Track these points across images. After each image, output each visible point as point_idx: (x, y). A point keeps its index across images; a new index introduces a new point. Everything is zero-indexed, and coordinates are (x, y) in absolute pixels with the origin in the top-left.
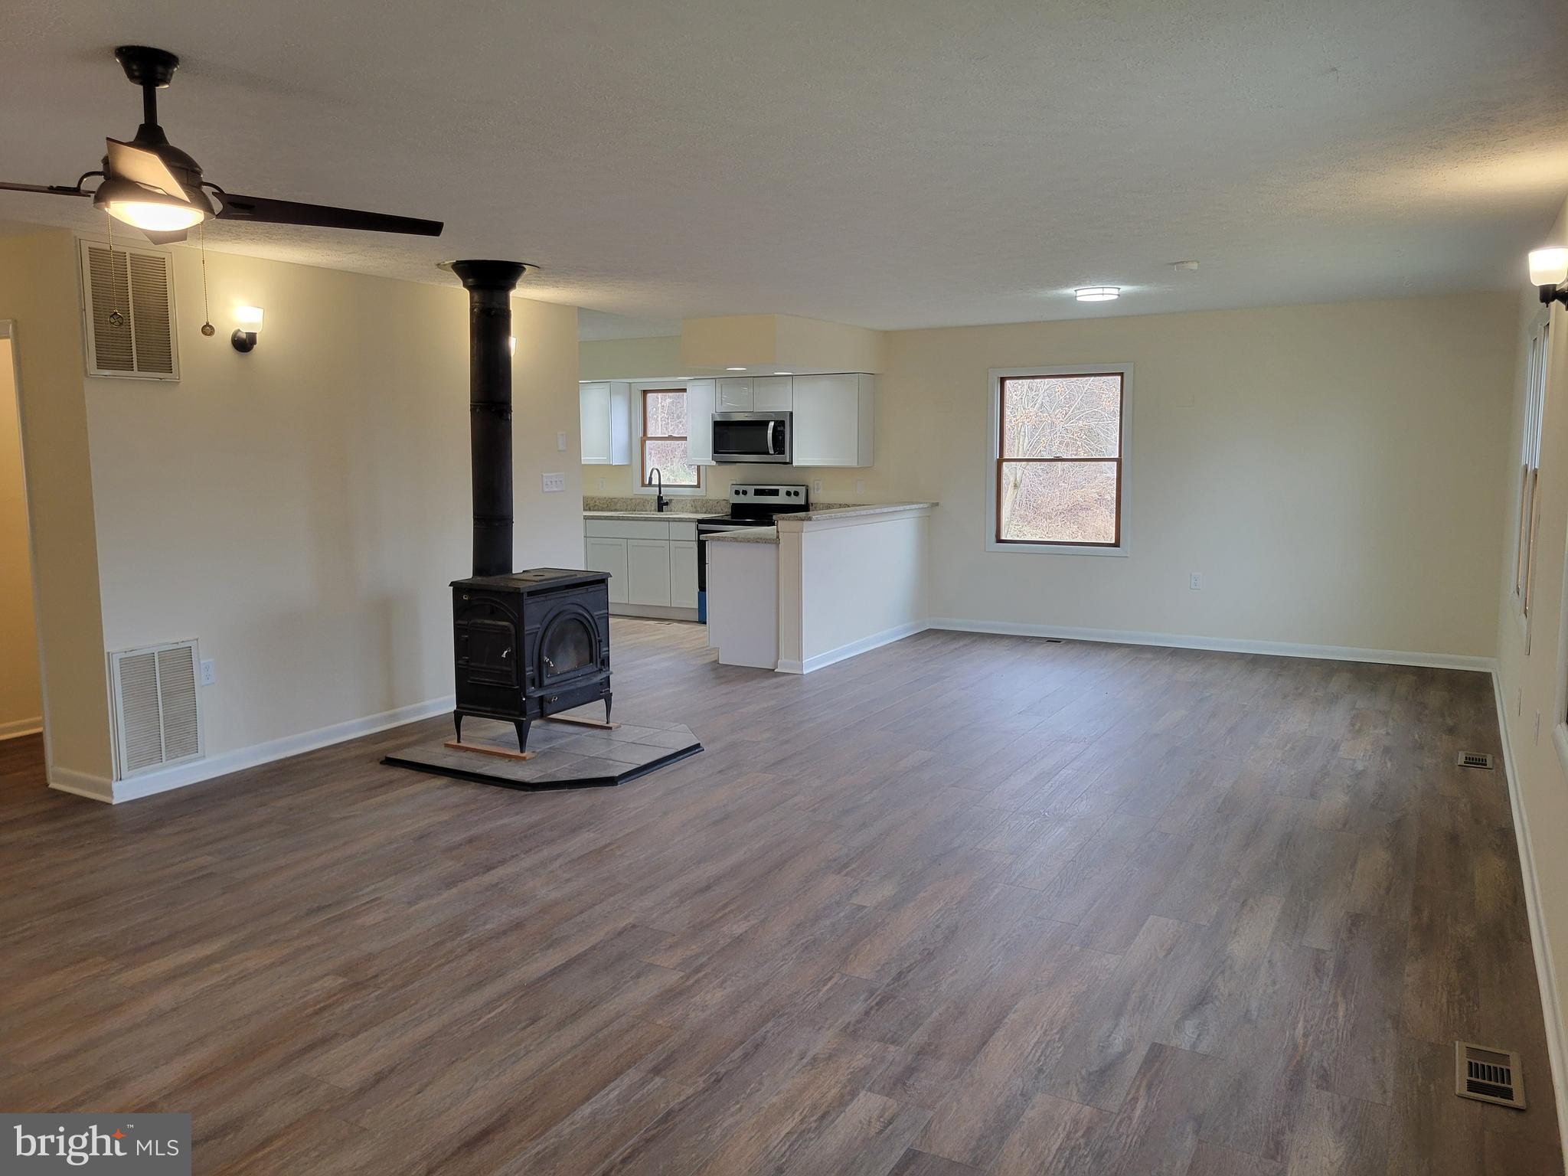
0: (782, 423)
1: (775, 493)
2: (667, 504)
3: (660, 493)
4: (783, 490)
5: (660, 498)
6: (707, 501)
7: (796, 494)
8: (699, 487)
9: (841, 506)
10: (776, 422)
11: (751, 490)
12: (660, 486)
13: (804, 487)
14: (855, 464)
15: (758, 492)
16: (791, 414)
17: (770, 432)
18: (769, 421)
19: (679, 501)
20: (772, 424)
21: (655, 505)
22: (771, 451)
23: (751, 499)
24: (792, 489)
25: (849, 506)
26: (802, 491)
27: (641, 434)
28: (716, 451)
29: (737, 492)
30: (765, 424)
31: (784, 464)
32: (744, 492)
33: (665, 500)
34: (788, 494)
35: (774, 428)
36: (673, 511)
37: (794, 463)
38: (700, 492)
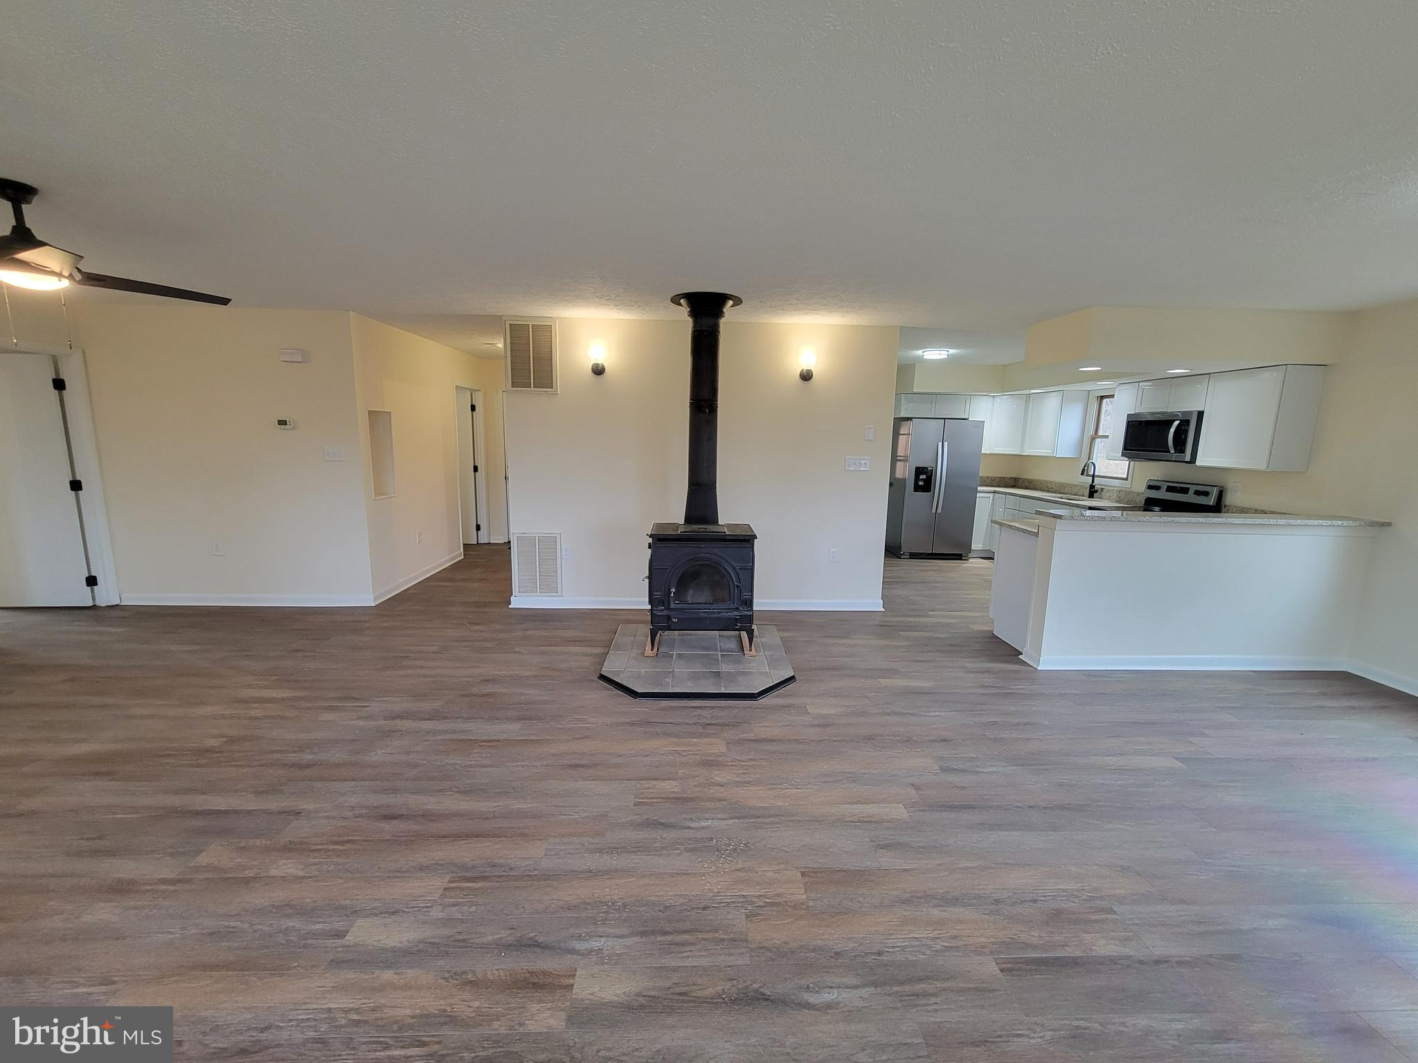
0: (1185, 423)
1: (1185, 491)
2: (1097, 491)
3: (1093, 482)
4: (1193, 489)
5: (1092, 487)
6: (1130, 493)
7: (1206, 494)
8: (1128, 480)
9: (1256, 511)
10: (1182, 421)
11: (1164, 486)
12: (1093, 476)
13: (1217, 489)
15: (1170, 489)
16: (1201, 414)
17: (1172, 430)
18: (1174, 421)
19: (1108, 491)
20: (1177, 423)
21: (1087, 492)
22: (1172, 450)
23: (1162, 495)
24: (1202, 489)
25: (1266, 513)
26: (1215, 492)
27: (1092, 432)
28: (1125, 448)
29: (1150, 487)
30: (1170, 423)
31: (1187, 462)
32: (1157, 488)
33: (1096, 489)
34: (1198, 493)
35: (1178, 426)
36: (1101, 498)
37: (1198, 463)
38: (1127, 484)
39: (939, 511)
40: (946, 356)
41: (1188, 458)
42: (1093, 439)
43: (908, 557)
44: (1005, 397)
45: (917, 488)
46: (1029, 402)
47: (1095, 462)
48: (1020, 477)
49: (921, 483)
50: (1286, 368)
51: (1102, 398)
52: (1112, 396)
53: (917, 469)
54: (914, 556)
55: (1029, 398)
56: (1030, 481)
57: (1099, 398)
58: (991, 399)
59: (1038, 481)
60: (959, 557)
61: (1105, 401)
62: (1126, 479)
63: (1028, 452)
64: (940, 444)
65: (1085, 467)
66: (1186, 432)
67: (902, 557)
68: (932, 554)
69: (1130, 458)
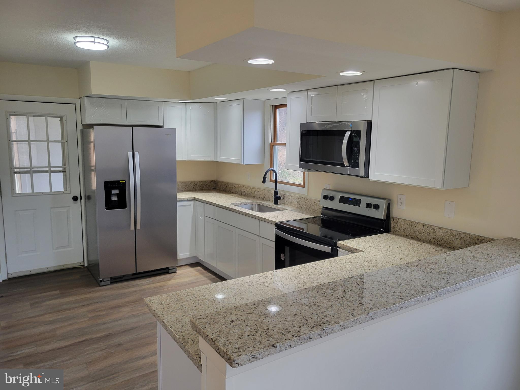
0: (357, 133)
1: (357, 203)
2: (280, 198)
3: (276, 188)
4: (364, 201)
5: (276, 193)
6: (308, 200)
7: (377, 207)
8: (304, 187)
10: (352, 132)
11: (338, 196)
12: (276, 182)
13: (385, 201)
14: (439, 185)
15: (343, 200)
16: (369, 124)
17: (345, 141)
18: (346, 131)
19: (289, 196)
20: (348, 134)
21: (272, 197)
22: (346, 164)
23: (337, 206)
24: (374, 201)
26: (383, 204)
27: (270, 140)
28: (302, 160)
29: (325, 197)
30: (342, 133)
31: (362, 177)
32: (332, 198)
33: (279, 196)
34: (369, 205)
35: (350, 137)
36: (284, 204)
37: (371, 177)
38: (304, 191)
39: (138, 227)
40: (105, 48)
41: (362, 173)
42: (272, 147)
43: (109, 282)
44: (196, 105)
45: (110, 205)
46: (216, 110)
47: (275, 170)
48: (219, 180)
49: (114, 199)
50: (454, 71)
51: (276, 107)
52: (285, 106)
53: (106, 183)
54: (115, 280)
55: (217, 105)
56: (227, 184)
57: (274, 107)
58: (183, 106)
59: (233, 184)
60: (166, 271)
61: (278, 110)
62: (303, 186)
63: (221, 158)
64: (130, 154)
65: (265, 175)
66: (358, 144)
67: (102, 284)
68: (137, 274)
69: (307, 168)
